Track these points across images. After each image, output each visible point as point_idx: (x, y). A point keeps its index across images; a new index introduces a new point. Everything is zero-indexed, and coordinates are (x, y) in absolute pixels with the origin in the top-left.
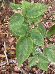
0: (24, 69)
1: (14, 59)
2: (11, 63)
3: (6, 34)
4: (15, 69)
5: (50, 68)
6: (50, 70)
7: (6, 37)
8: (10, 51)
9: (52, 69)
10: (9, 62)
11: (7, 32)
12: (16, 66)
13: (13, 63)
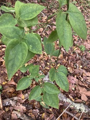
0: (27, 115)
1: (13, 100)
2: (7, 106)
3: (3, 60)
4: (12, 115)
5: (69, 113)
6: (70, 116)
7: (2, 66)
8: (6, 86)
9: (72, 115)
10: (3, 104)
11: (3, 59)
12: (14, 110)
13: (10, 106)
